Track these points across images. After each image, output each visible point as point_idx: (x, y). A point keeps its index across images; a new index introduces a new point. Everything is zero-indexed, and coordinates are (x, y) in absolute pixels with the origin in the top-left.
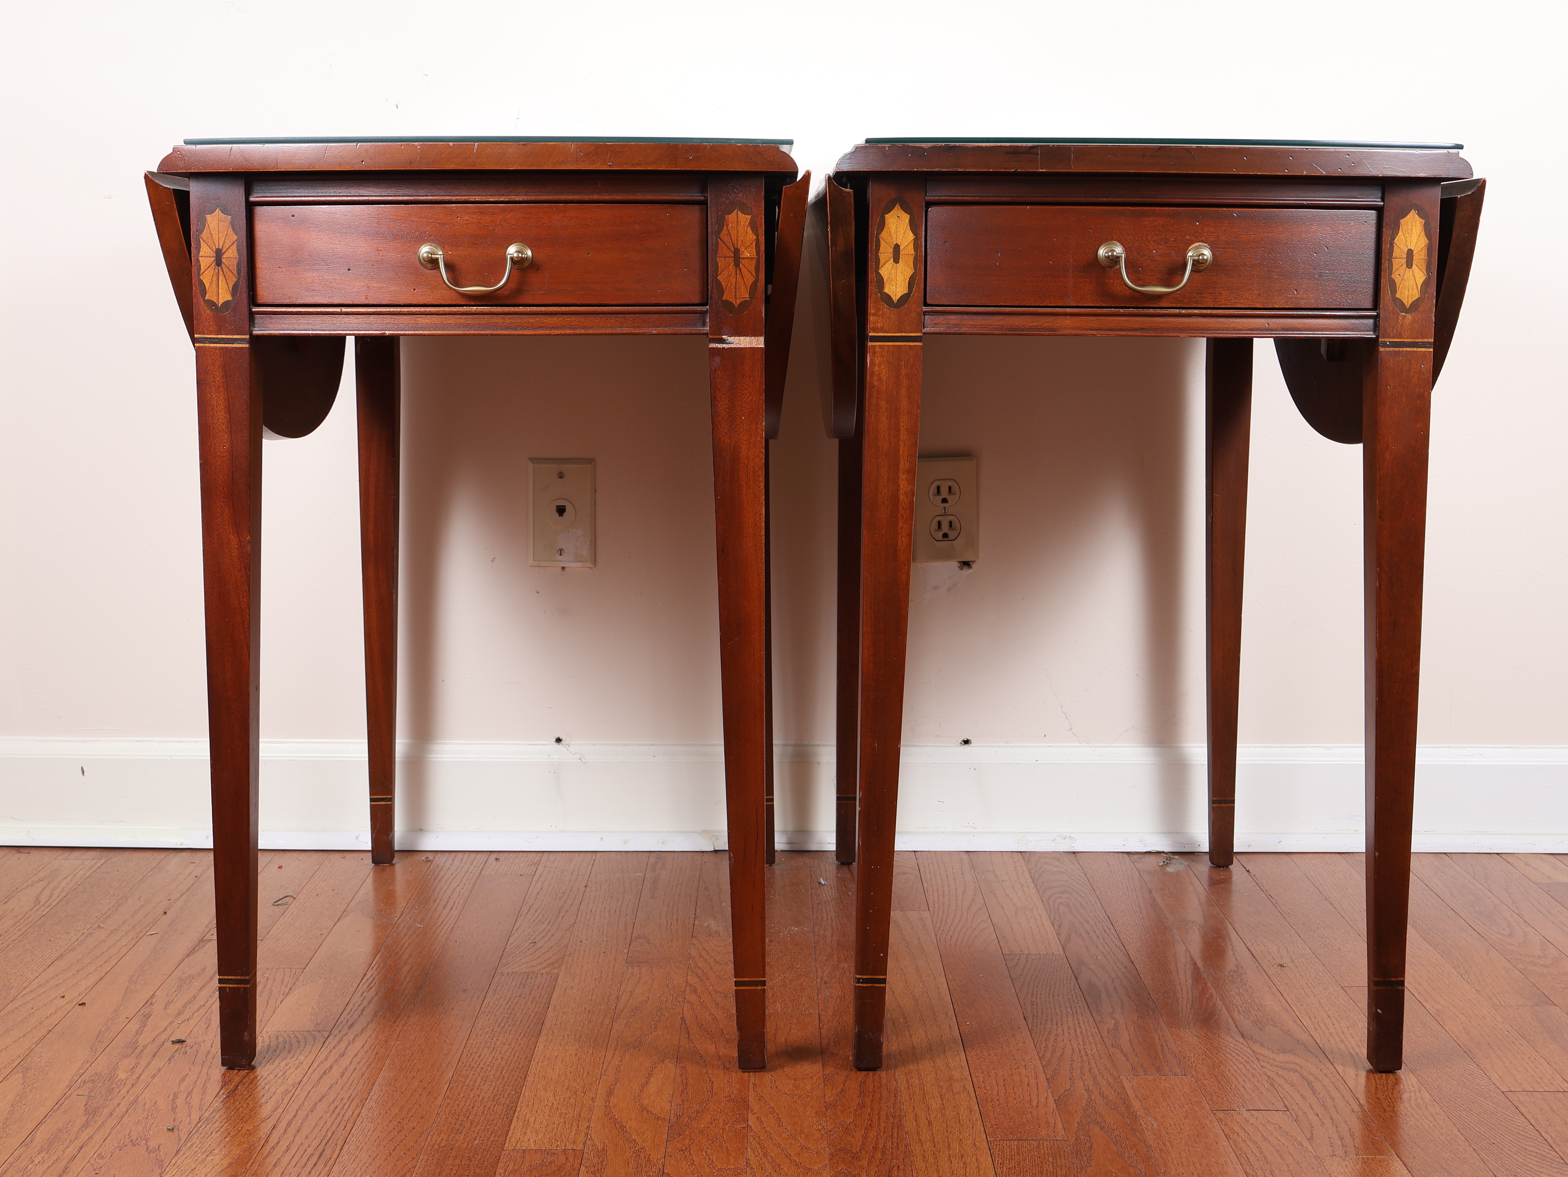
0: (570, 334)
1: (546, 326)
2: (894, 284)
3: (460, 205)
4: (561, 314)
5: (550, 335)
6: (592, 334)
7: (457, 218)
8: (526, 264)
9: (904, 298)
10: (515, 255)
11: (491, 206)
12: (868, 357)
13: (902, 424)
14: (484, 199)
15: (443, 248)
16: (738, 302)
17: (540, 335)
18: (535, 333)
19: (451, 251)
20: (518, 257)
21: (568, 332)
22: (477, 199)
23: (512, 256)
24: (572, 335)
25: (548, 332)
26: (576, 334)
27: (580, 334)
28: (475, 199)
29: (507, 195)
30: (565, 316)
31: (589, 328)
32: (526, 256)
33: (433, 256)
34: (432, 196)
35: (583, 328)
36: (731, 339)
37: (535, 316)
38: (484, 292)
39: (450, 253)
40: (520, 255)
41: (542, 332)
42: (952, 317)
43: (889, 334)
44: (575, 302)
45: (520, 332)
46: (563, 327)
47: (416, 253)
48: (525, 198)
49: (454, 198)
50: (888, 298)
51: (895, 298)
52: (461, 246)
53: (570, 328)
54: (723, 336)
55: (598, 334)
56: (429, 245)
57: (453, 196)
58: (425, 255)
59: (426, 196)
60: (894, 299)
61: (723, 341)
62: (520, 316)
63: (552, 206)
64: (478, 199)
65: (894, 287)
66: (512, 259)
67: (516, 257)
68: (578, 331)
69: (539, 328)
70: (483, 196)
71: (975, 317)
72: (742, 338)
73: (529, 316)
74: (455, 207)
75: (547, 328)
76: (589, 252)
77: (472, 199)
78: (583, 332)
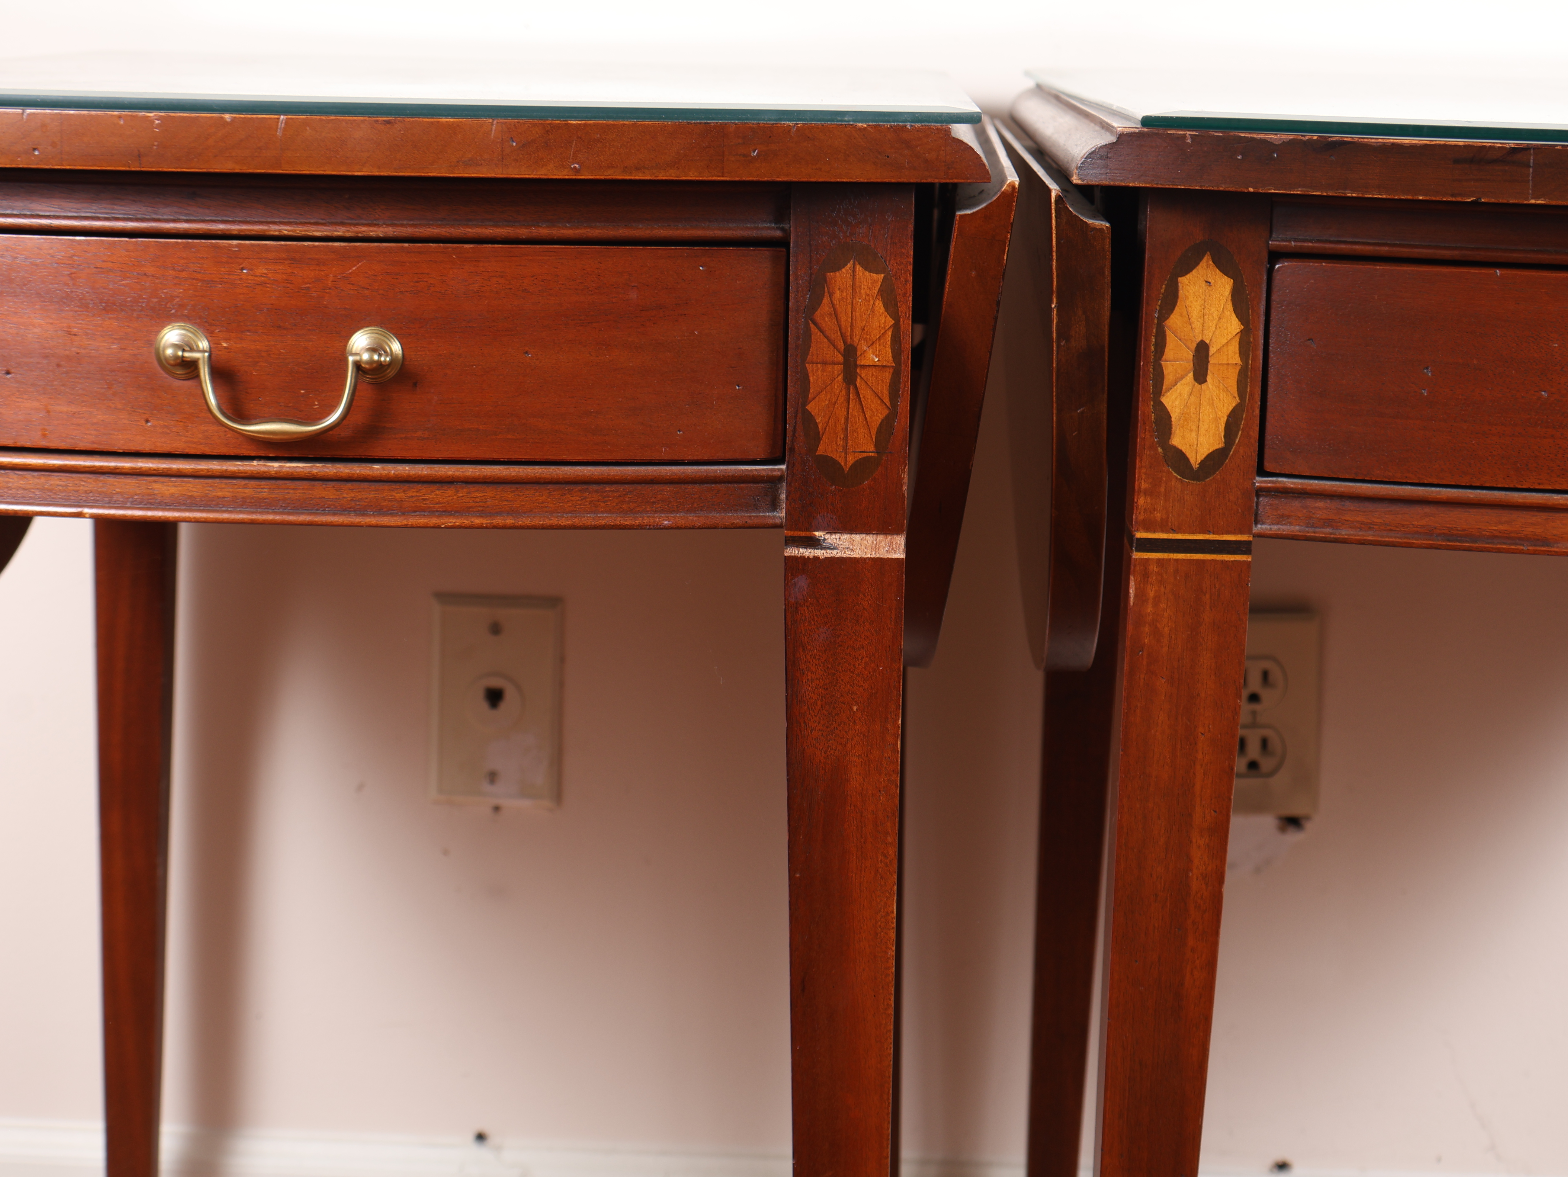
0: (481, 527)
1: (429, 507)
2: (1194, 428)
3: (247, 242)
4: (462, 482)
5: (439, 527)
6: (529, 528)
7: (243, 269)
8: (391, 373)
9: (1215, 460)
10: (365, 357)
11: (315, 246)
12: (1132, 584)
13: (1201, 729)
14: (299, 230)
15: (209, 334)
16: (851, 460)
17: (417, 527)
18: (405, 522)
19: (226, 340)
20: (371, 362)
21: (478, 521)
22: (285, 232)
23: (358, 358)
24: (486, 528)
25: (434, 521)
26: (495, 527)
27: (505, 527)
28: (280, 231)
29: (351, 224)
30: (472, 488)
31: (524, 513)
32: (388, 359)
33: (187, 354)
34: (187, 221)
35: (512, 512)
36: (832, 539)
37: (407, 485)
38: (295, 436)
39: (225, 345)
40: (376, 357)
41: (422, 521)
42: (1320, 504)
43: (1179, 536)
44: (495, 456)
45: (373, 521)
46: (466, 511)
47: (151, 341)
48: (390, 231)
49: (235, 228)
50: (1179, 459)
51: (1196, 458)
52: (249, 331)
53: (482, 514)
54: (817, 534)
55: (543, 527)
56: (181, 328)
57: (233, 222)
58: (169, 352)
59: (174, 221)
60: (1192, 461)
61: (815, 543)
62: (374, 486)
63: (448, 248)
64: (286, 230)
65: (1194, 434)
66: (358, 365)
67: (367, 362)
68: (498, 521)
69: (415, 512)
70: (297, 224)
71: (1370, 506)
72: (857, 537)
73: (394, 486)
74: (237, 246)
75: (432, 512)
76: (527, 349)
77: (274, 229)
78: (510, 521)
